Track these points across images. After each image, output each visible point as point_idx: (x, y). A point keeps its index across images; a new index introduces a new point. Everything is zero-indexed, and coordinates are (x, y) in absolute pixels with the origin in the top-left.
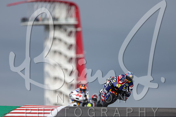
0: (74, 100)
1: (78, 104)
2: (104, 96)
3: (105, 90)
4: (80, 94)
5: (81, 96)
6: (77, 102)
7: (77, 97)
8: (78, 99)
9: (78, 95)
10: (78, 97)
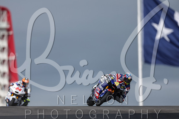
0: (13, 94)
1: (17, 98)
2: (99, 92)
3: (101, 87)
4: (20, 88)
5: (21, 90)
6: (16, 96)
7: (16, 91)
8: (18, 93)
9: (18, 89)
10: (18, 91)
